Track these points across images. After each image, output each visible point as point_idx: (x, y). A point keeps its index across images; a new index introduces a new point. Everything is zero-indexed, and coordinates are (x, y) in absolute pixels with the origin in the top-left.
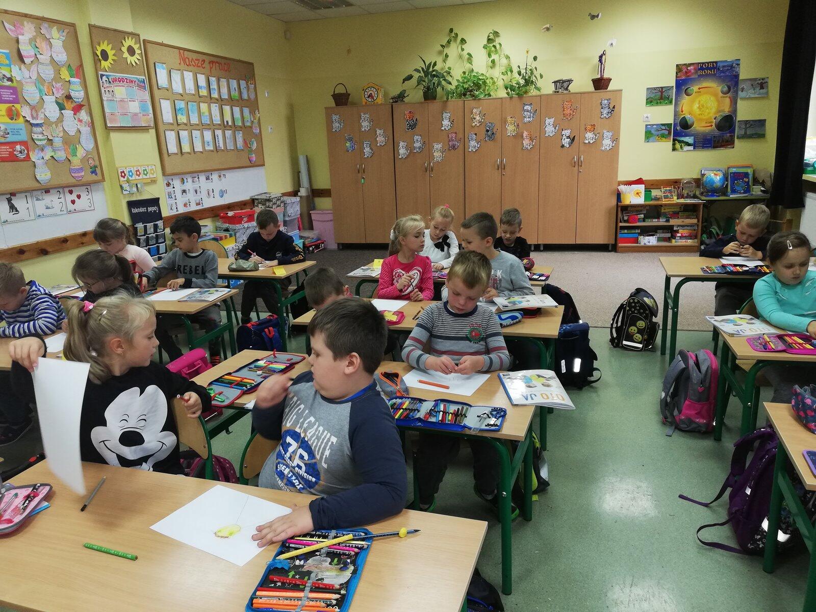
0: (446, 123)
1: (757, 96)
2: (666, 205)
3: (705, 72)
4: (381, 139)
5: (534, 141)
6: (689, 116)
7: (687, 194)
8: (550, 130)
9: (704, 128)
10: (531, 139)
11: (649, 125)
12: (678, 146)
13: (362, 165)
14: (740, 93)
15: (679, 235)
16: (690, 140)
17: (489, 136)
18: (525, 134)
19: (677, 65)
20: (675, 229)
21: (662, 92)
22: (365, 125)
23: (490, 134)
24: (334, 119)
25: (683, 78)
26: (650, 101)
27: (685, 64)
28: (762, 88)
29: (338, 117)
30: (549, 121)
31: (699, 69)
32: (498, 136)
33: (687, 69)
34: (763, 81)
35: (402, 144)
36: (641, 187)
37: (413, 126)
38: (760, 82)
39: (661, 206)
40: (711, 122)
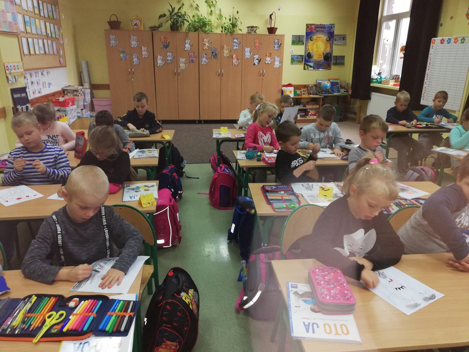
0: (187, 46)
1: (342, 44)
2: (304, 98)
3: (319, 29)
4: (145, 53)
5: (239, 60)
6: (312, 52)
7: (313, 92)
8: (248, 55)
9: (318, 59)
10: (237, 59)
11: (293, 55)
12: (306, 67)
13: (131, 69)
14: (334, 41)
15: (310, 114)
16: (312, 64)
17: (213, 56)
18: (234, 56)
19: (307, 24)
20: (308, 110)
21: (299, 38)
22: (134, 43)
23: (215, 55)
24: (111, 37)
25: (309, 31)
26: (294, 43)
27: (310, 24)
28: (344, 40)
29: (114, 36)
30: (247, 50)
31: (317, 27)
32: (219, 56)
33: (311, 27)
34: (344, 36)
35: (159, 57)
36: (292, 89)
37: (166, 46)
38: (343, 36)
39: (301, 98)
40: (321, 56)
